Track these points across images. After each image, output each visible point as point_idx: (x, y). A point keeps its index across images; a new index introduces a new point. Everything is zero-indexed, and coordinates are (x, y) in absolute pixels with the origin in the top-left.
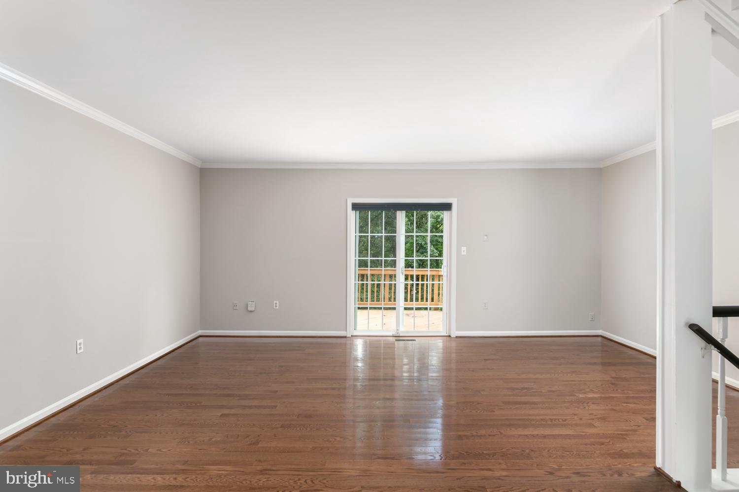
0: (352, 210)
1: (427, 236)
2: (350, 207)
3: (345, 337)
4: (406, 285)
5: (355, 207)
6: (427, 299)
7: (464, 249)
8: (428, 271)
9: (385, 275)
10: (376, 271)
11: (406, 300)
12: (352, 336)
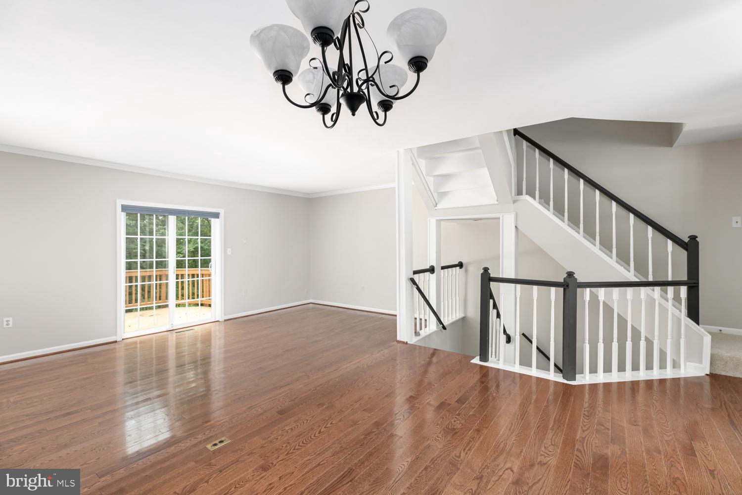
0: (122, 211)
1: (198, 239)
2: (119, 208)
3: (116, 342)
4: (177, 283)
5: (124, 208)
6: (198, 296)
7: (229, 250)
8: (199, 271)
9: (156, 276)
10: (148, 272)
11: (177, 298)
12: (123, 339)
